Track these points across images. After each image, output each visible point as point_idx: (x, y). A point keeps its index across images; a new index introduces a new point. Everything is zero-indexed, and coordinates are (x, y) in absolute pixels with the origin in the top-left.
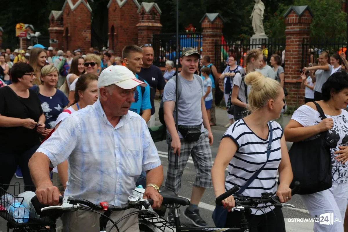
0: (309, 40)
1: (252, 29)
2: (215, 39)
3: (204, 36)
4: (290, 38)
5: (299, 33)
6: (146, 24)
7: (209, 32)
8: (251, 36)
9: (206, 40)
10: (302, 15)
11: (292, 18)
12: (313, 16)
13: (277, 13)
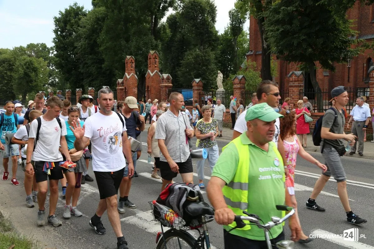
0: (244, 91)
1: (217, 86)
2: (199, 91)
3: (194, 90)
4: (236, 91)
5: (240, 88)
6: (165, 84)
7: (196, 88)
8: (217, 90)
9: (194, 92)
10: (241, 80)
11: (236, 81)
12: (246, 80)
13: (229, 78)
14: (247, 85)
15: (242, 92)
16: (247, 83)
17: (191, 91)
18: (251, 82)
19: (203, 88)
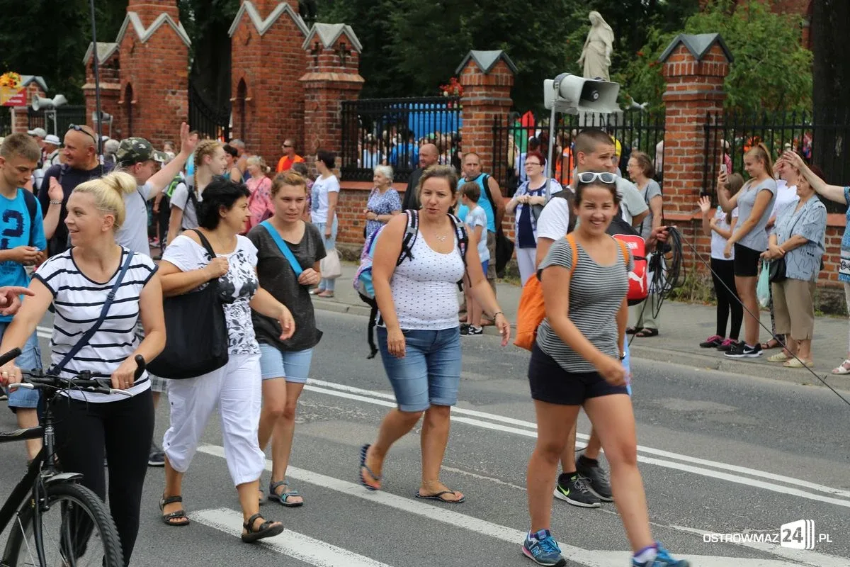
2: (493, 113)
3: (467, 106)
4: (676, 112)
5: (698, 101)
6: (325, 76)
7: (479, 96)
9: (470, 116)
10: (705, 56)
11: (682, 63)
12: (730, 60)
14: (737, 83)
15: (708, 119)
16: (734, 75)
17: (452, 110)
18: (755, 69)
19: (511, 96)
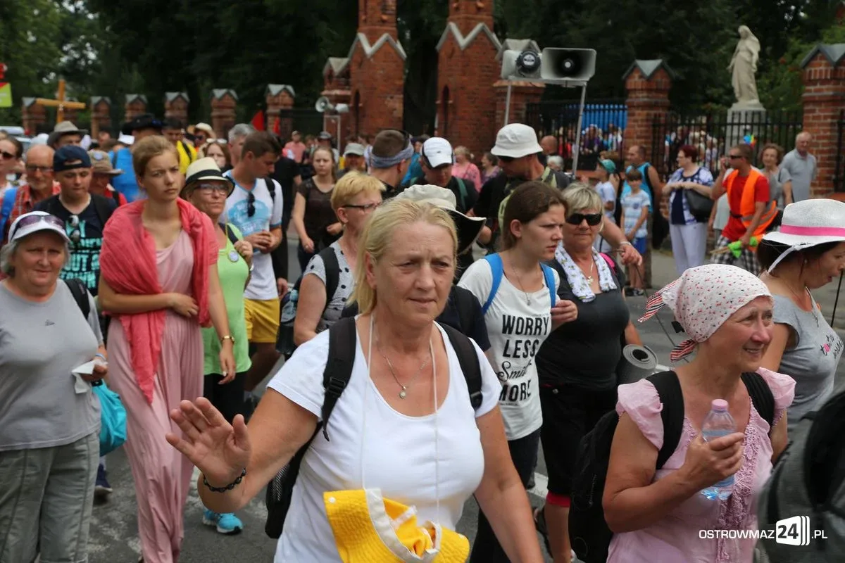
3: (631, 106)
7: (642, 97)
9: (633, 115)
10: (840, 63)
11: (819, 69)
13: (786, 57)
15: (841, 116)
17: (619, 110)
19: (670, 98)
